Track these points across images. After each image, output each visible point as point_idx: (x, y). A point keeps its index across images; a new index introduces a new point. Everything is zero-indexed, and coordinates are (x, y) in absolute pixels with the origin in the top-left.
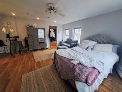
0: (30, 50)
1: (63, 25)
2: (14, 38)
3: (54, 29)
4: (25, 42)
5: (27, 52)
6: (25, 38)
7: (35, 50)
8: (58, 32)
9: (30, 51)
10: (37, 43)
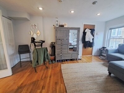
0: (56, 59)
1: (106, 22)
2: (39, 42)
3: (90, 30)
4: (52, 48)
5: (53, 63)
6: (52, 43)
7: (62, 61)
8: (97, 34)
9: (56, 61)
10: (67, 50)
